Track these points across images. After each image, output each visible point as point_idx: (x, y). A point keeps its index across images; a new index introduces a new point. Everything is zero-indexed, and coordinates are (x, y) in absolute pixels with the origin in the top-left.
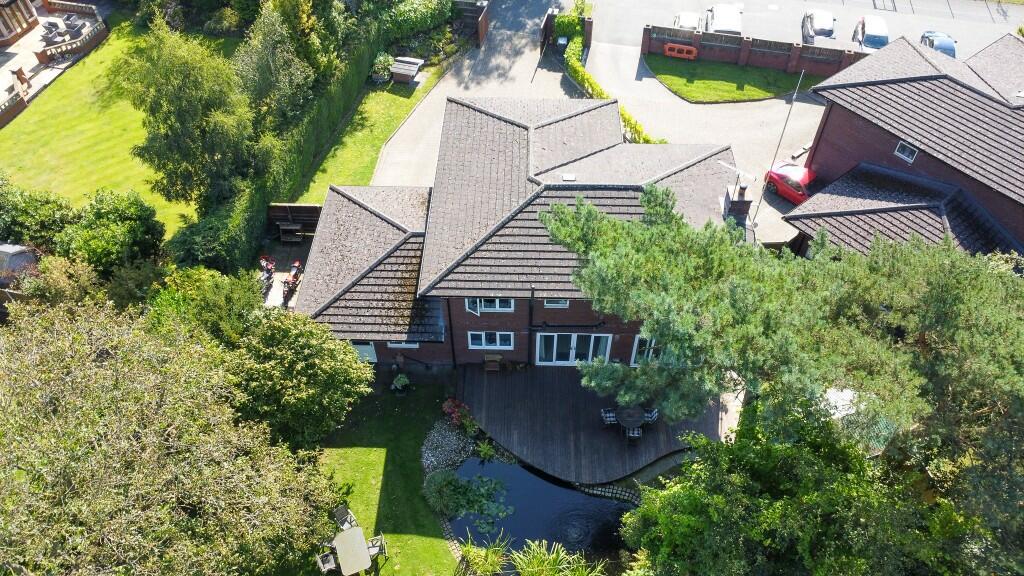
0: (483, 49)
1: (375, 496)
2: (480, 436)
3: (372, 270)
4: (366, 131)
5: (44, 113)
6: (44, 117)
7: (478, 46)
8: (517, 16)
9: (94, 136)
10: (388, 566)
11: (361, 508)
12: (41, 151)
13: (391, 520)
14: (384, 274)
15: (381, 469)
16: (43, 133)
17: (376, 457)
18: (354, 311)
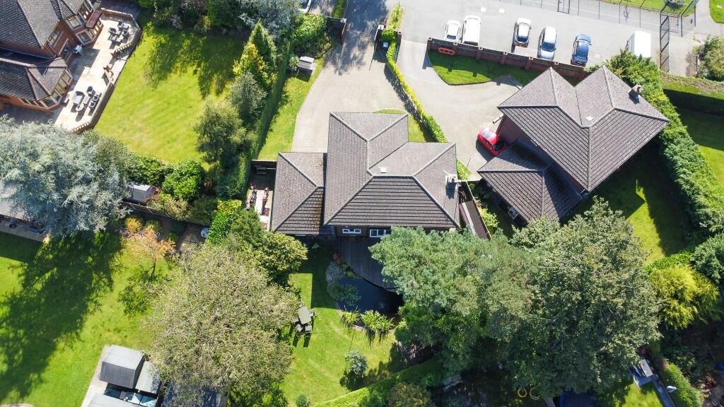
0: (345, 45)
1: (310, 293)
2: (348, 269)
3: (303, 204)
4: (288, 105)
5: (125, 92)
6: (126, 95)
7: (342, 44)
8: (362, 18)
9: (154, 108)
10: (317, 319)
11: (305, 298)
12: (131, 118)
13: (316, 303)
14: (308, 206)
15: (311, 282)
16: (128, 106)
17: (309, 277)
18: (297, 222)
